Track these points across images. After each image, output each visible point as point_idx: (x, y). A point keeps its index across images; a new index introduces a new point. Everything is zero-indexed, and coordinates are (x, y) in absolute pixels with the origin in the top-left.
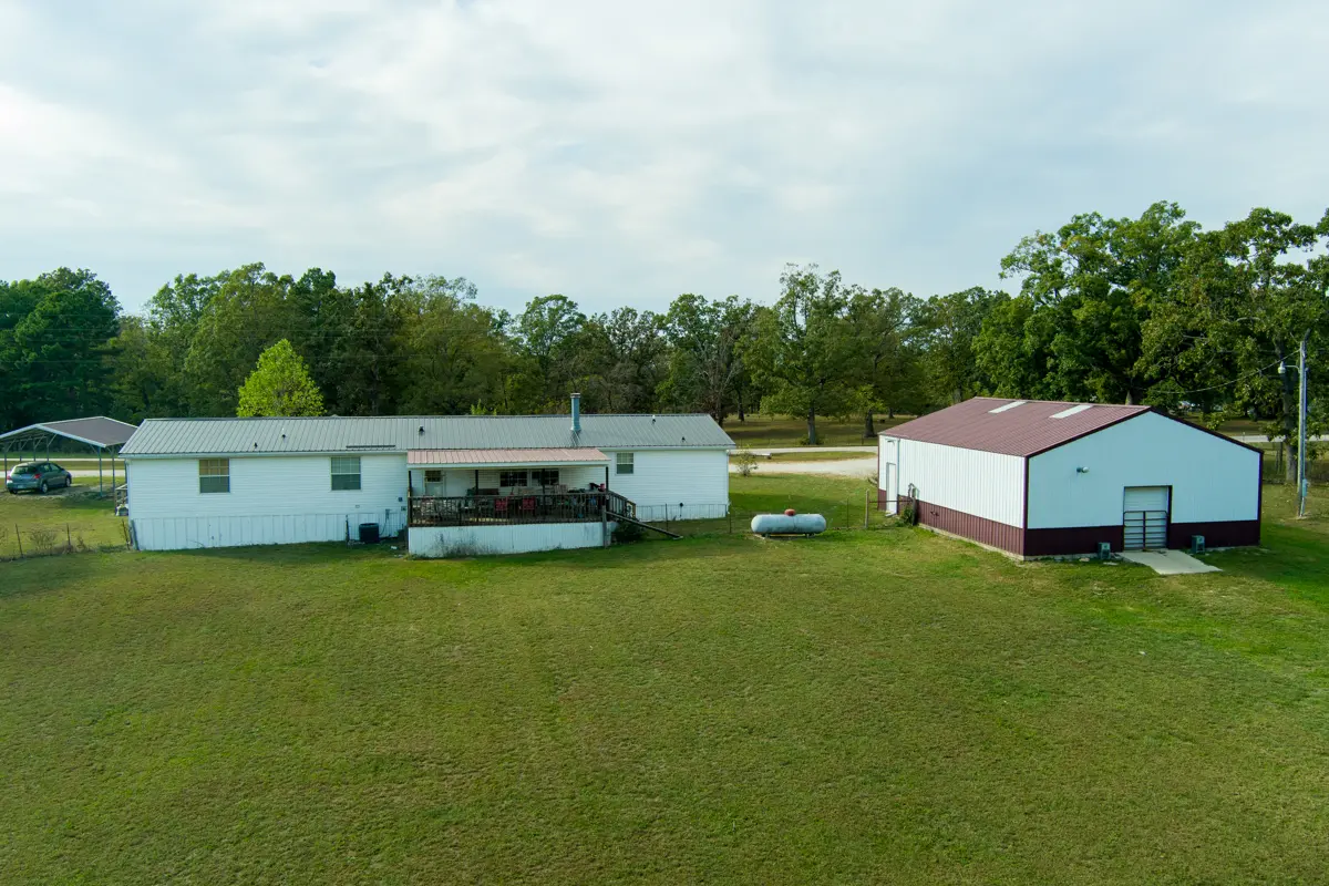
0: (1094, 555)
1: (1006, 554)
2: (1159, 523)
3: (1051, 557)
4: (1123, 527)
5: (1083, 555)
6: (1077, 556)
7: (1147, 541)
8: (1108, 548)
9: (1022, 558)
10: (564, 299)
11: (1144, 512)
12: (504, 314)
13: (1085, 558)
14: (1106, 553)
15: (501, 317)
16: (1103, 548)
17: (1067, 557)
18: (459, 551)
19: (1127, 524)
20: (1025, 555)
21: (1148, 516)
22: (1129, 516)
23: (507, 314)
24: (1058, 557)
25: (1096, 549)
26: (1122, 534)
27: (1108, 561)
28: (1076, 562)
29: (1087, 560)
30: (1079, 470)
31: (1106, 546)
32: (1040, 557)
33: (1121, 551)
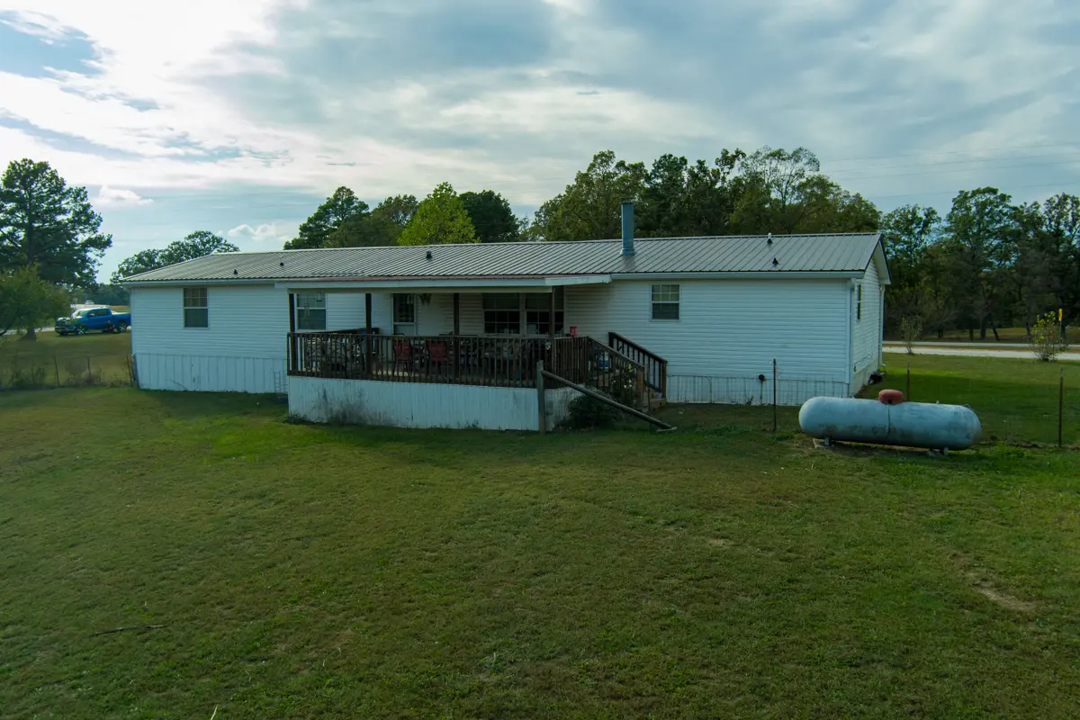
10: (994, 191)
12: (930, 213)
15: (926, 216)
18: (345, 416)
23: (934, 212)
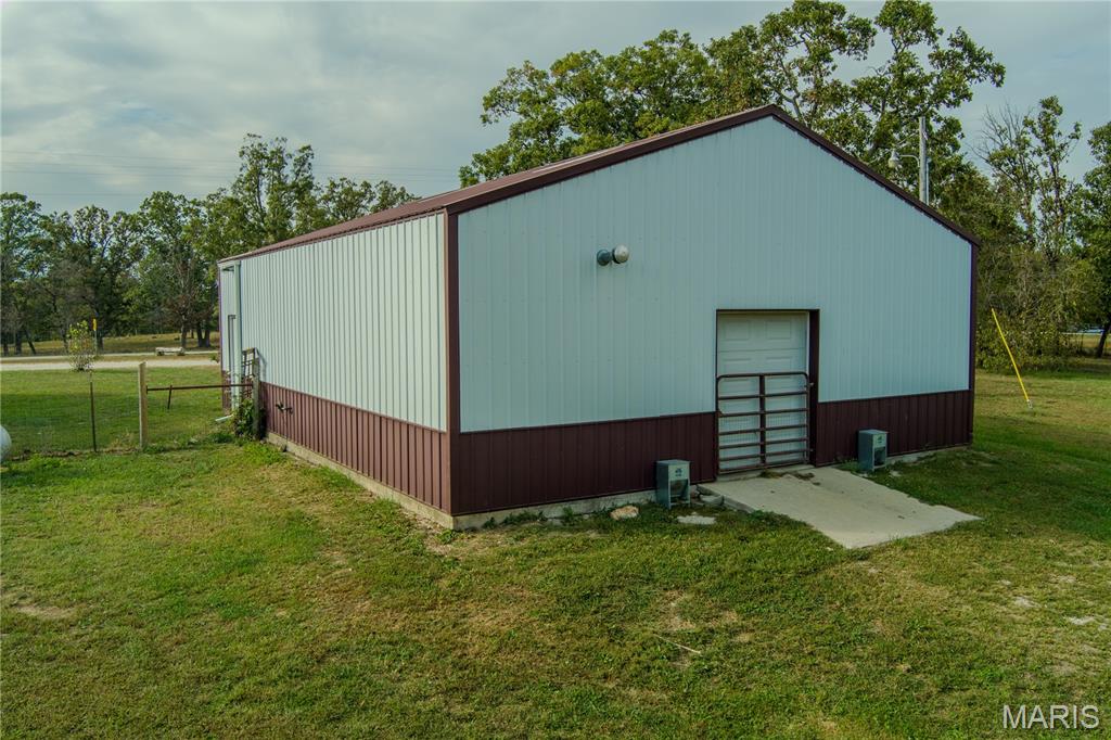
0: (650, 495)
1: (412, 507)
2: (792, 403)
3: (534, 511)
4: (715, 416)
5: (621, 499)
6: (604, 503)
7: (770, 449)
8: (685, 475)
9: (447, 521)
10: (23, 198)
11: (762, 377)
13: (626, 507)
14: (680, 488)
16: (672, 477)
17: (579, 507)
19: (726, 408)
20: (456, 510)
21: (772, 386)
22: (728, 388)
24: (554, 512)
25: (651, 478)
26: (715, 434)
27: (687, 510)
28: (604, 522)
29: (632, 513)
30: (606, 259)
31: (678, 470)
32: (500, 516)
33: (713, 480)
